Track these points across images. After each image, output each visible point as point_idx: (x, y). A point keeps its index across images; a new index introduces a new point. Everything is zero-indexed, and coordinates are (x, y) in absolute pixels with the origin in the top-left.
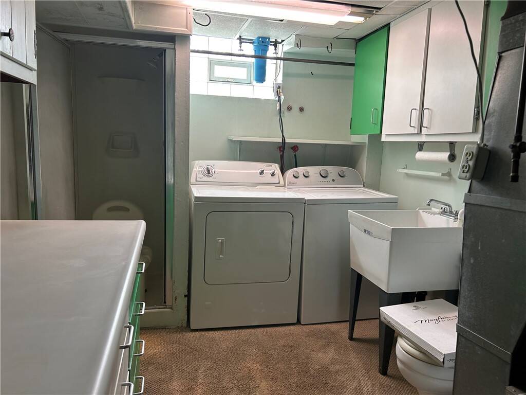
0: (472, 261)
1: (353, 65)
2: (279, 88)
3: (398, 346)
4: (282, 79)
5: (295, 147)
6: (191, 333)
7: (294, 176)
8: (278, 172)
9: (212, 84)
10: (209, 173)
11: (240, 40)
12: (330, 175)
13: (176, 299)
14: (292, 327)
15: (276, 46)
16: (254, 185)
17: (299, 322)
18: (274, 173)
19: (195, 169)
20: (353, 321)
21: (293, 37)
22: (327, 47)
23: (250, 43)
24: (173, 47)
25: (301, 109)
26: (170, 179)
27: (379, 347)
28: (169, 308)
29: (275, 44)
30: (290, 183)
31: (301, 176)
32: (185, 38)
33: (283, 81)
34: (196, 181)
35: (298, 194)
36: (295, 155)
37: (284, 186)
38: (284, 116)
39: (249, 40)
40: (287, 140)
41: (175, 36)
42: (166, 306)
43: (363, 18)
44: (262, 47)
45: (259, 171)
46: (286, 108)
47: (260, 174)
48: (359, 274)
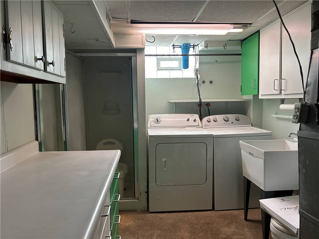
0: (304, 171)
1: (240, 55)
2: (197, 71)
3: (271, 224)
4: (198, 66)
5: (208, 104)
6: (149, 214)
7: (208, 121)
8: (198, 119)
9: (159, 72)
10: (158, 121)
11: (173, 46)
12: (230, 119)
13: (141, 194)
14: (209, 212)
15: (194, 48)
16: (184, 127)
17: (213, 209)
18: (195, 120)
19: (150, 120)
20: (246, 209)
21: (203, 42)
22: (224, 46)
23: (179, 47)
24: (135, 55)
25: (211, 82)
26: (136, 126)
27: (262, 225)
28: (137, 199)
29: (194, 46)
30: (205, 125)
31: (212, 121)
32: (142, 50)
33: (199, 67)
34: (151, 126)
35: (211, 132)
36: (208, 109)
37: (202, 127)
38: (200, 87)
39: (178, 46)
40: (203, 101)
41: (136, 49)
42: (135, 198)
43: (242, 30)
44: (186, 49)
45: (187, 119)
46: (202, 82)
47: (187, 121)
48: (248, 180)
